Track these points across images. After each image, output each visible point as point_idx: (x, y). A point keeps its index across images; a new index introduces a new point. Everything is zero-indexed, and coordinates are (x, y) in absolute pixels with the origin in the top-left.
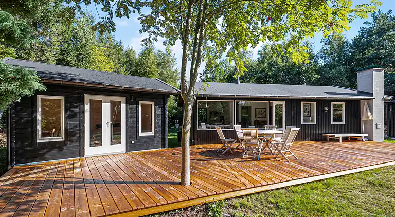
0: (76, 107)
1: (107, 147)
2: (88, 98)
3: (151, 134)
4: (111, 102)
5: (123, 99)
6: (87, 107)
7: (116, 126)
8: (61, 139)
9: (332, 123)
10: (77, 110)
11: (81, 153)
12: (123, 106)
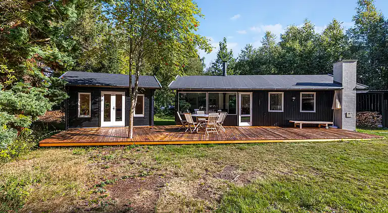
0: (97, 98)
1: (113, 122)
2: (103, 93)
3: (142, 116)
4: (116, 95)
5: (123, 93)
6: (103, 98)
7: (119, 110)
8: (89, 116)
9: (301, 111)
10: (98, 100)
11: (99, 125)
12: (124, 98)
